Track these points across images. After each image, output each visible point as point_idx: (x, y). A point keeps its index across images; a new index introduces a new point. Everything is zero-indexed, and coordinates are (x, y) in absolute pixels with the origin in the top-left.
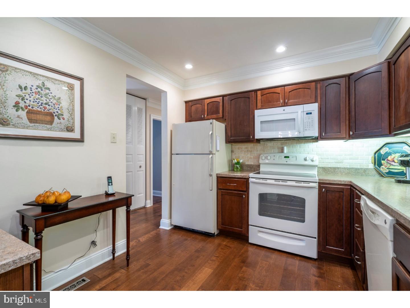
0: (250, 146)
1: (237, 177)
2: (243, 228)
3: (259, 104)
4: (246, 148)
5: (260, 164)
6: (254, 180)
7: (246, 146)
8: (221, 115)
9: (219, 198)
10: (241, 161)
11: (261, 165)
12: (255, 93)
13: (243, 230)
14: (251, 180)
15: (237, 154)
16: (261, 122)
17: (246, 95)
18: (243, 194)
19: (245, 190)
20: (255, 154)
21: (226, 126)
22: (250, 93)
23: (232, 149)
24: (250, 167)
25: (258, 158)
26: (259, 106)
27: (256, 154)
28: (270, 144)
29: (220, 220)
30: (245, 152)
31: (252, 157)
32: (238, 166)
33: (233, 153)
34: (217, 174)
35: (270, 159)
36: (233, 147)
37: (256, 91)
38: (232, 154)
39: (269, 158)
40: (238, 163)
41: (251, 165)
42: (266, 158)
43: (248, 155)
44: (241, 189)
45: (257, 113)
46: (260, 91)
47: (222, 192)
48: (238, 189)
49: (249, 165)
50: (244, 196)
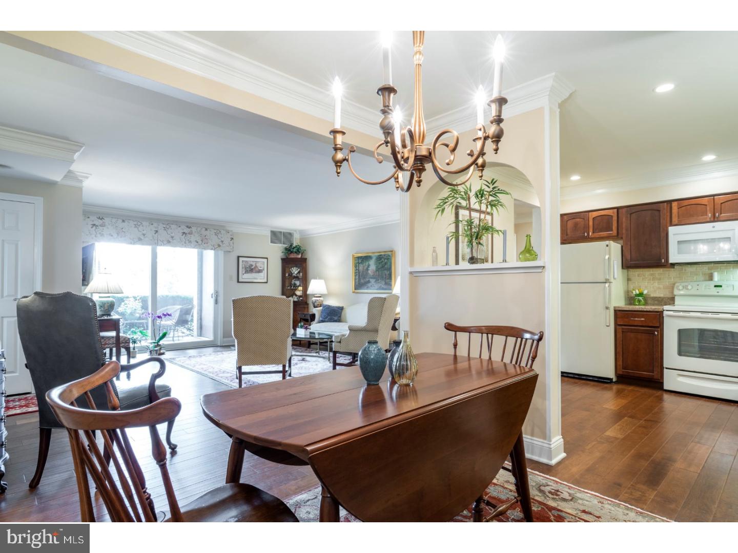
0: (658, 272)
1: (645, 309)
2: (655, 373)
3: (675, 220)
4: (652, 275)
5: (675, 295)
6: (671, 313)
7: (652, 272)
8: (614, 232)
9: (618, 336)
10: (645, 292)
11: (676, 298)
12: (669, 205)
13: (655, 375)
14: (665, 313)
15: (636, 283)
16: (678, 242)
17: (654, 207)
18: (655, 331)
19: (658, 326)
20: (667, 282)
21: (622, 247)
22: (661, 204)
23: (628, 276)
24: (658, 301)
25: (672, 287)
26: (675, 222)
27: (667, 283)
28: (690, 269)
29: (620, 363)
30: (650, 280)
31: (661, 286)
32: (641, 298)
33: (629, 282)
34: (615, 307)
35: (690, 290)
36: (630, 273)
37: (670, 202)
38: (627, 283)
39: (690, 287)
40: (641, 294)
41: (660, 297)
42: (685, 288)
43: (654, 284)
44: (651, 325)
45: (672, 230)
46: (676, 203)
47: (622, 328)
48: (647, 324)
49: (656, 297)
50: (656, 333)
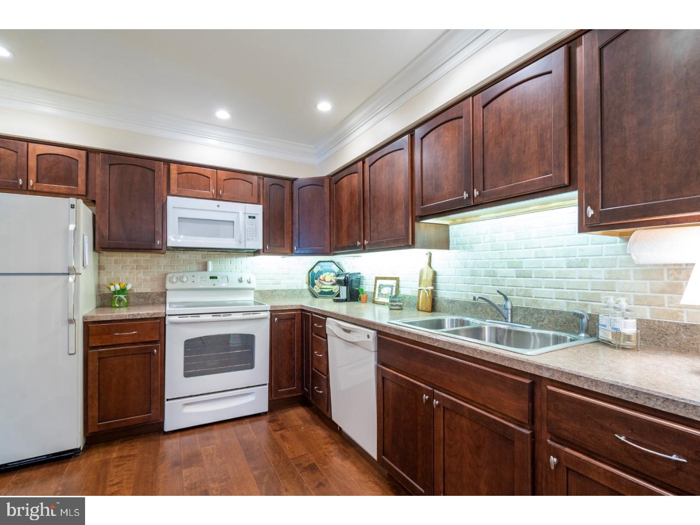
0: (144, 258)
1: (139, 317)
2: (153, 411)
3: (174, 187)
4: (136, 261)
5: (167, 290)
6: (176, 318)
7: (135, 258)
8: (81, 188)
9: (90, 368)
10: (129, 287)
11: (167, 292)
12: (166, 166)
13: (153, 414)
14: (169, 319)
15: (113, 273)
16: (179, 218)
17: (147, 163)
18: (153, 348)
19: (158, 339)
20: (156, 272)
21: (94, 216)
22: (156, 162)
23: (99, 263)
24: (144, 297)
25: (164, 278)
26: (174, 190)
27: (156, 274)
28: (183, 256)
29: (94, 413)
30: (131, 269)
31: (148, 278)
32: (122, 296)
33: (101, 271)
34: (84, 318)
35: (186, 282)
36: (102, 257)
37: (168, 162)
38: (99, 273)
39: (185, 279)
40: (123, 291)
41: (146, 293)
42: (180, 279)
43: (139, 275)
44: (147, 339)
45: (172, 201)
46: (175, 165)
47: (100, 352)
48: (142, 340)
49: (142, 293)
50: (155, 351)
